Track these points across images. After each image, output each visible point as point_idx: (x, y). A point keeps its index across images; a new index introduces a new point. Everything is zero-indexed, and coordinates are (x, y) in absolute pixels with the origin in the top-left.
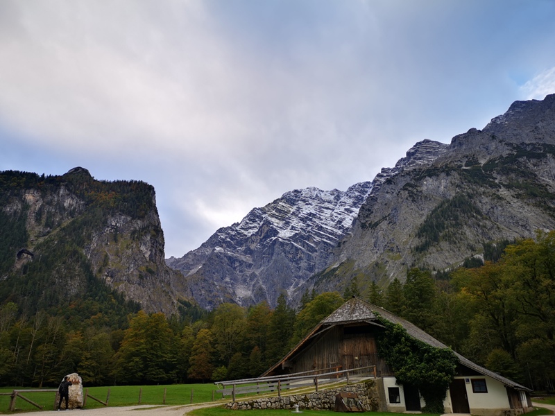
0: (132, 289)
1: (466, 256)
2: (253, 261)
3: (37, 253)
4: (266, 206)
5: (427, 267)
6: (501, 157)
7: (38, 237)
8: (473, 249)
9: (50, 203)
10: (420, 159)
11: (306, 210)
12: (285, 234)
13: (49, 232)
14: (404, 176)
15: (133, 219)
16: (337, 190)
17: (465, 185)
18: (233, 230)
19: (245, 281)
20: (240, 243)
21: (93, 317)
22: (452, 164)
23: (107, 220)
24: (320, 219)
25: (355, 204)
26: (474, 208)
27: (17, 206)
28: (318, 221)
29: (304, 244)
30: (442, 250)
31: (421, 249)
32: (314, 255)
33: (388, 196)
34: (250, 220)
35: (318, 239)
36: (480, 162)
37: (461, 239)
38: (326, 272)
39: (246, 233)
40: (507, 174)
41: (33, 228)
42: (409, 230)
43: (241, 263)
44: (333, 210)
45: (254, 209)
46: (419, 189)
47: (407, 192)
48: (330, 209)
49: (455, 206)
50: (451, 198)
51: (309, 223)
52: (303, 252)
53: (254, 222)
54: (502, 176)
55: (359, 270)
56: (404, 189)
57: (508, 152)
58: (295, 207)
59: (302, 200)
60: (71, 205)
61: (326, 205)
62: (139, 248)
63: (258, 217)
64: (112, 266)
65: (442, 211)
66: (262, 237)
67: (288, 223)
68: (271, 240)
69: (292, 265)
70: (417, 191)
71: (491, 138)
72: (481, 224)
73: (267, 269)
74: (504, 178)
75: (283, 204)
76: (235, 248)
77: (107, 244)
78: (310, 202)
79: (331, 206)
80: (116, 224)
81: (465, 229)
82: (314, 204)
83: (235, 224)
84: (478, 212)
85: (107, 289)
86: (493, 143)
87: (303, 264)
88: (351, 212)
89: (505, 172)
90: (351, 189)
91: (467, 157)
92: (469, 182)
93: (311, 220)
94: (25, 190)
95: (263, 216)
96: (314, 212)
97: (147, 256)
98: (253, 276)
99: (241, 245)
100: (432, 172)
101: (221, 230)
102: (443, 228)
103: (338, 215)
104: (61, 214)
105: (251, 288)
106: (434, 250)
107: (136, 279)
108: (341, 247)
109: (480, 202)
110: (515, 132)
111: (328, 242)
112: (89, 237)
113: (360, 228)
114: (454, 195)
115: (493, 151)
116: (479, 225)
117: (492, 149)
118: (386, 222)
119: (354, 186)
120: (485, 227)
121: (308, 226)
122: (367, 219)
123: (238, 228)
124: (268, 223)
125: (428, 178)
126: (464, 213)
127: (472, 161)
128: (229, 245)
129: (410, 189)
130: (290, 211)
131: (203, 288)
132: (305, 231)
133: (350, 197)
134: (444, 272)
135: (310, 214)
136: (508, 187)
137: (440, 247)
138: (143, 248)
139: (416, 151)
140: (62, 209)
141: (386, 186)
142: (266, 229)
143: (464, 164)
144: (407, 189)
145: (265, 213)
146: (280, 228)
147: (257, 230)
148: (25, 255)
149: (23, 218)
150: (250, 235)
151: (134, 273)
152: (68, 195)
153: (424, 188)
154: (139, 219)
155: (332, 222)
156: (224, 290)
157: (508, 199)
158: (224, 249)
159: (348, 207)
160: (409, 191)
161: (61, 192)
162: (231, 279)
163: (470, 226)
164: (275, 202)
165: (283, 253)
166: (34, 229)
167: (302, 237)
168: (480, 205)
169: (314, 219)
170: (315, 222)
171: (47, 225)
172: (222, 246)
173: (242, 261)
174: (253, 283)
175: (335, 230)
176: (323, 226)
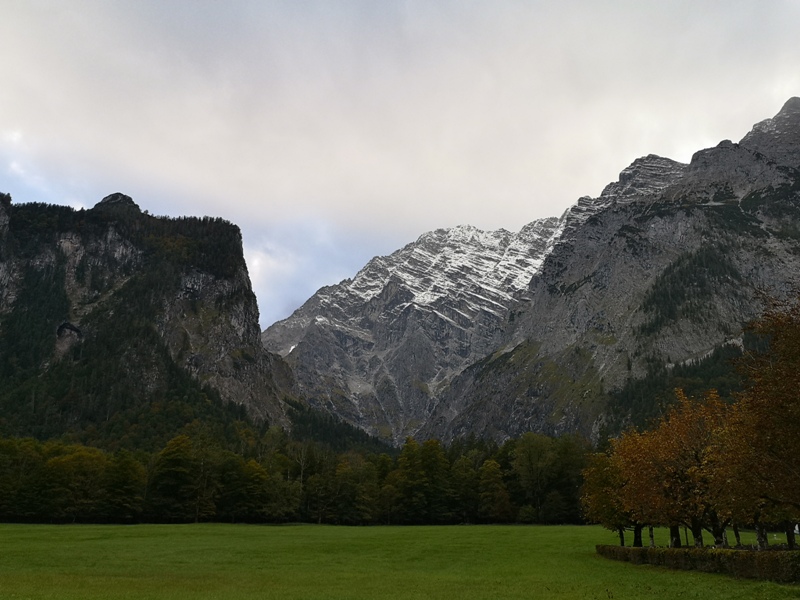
0: (226, 384)
1: (716, 341)
2: (374, 338)
3: (86, 327)
4: (393, 254)
5: (658, 358)
6: (770, 188)
7: (82, 304)
8: (726, 331)
9: (94, 253)
10: (642, 185)
11: (457, 261)
12: (423, 298)
13: (97, 297)
14: (617, 212)
15: (217, 278)
16: (504, 231)
17: (715, 232)
18: (342, 291)
19: (362, 369)
20: (354, 312)
21: (188, 424)
22: (693, 196)
23: (180, 279)
24: (477, 275)
25: (532, 254)
26: (729, 268)
27: (50, 258)
28: (474, 279)
29: (453, 315)
30: (681, 331)
31: (649, 330)
32: (469, 331)
33: (591, 244)
34: (368, 275)
35: (474, 306)
36: (736, 194)
37: (709, 316)
38: (493, 359)
39: (362, 295)
40: (780, 216)
41: (74, 291)
42: (627, 300)
43: (356, 341)
44: (498, 261)
45: (374, 259)
46: (642, 234)
47: (624, 240)
48: (493, 260)
49: (701, 265)
50: (694, 251)
51: (462, 282)
52: (452, 327)
53: (374, 278)
54: (771, 218)
55: (546, 358)
56: (620, 234)
57: (781, 181)
58: (438, 257)
59: (449, 246)
60: (124, 256)
61: (487, 253)
62: (229, 322)
63: (380, 270)
64: (195, 350)
65: (680, 271)
66: (387, 302)
67: (427, 282)
68: (402, 308)
69: (435, 346)
70: (641, 239)
71: (754, 157)
72: (739, 292)
73: (397, 352)
74: (774, 221)
75: (421, 252)
76: (346, 318)
77: (183, 316)
78: (462, 248)
79: (494, 255)
80: (193, 286)
81: (715, 299)
82: (468, 252)
83: (344, 281)
84: (735, 274)
85: (196, 384)
86: (758, 166)
87: (452, 345)
88: (527, 265)
89: (776, 212)
90: (526, 229)
91: (716, 186)
92: (722, 227)
93: (464, 277)
94: (60, 234)
95: (389, 269)
96: (469, 265)
97: (240, 334)
98: (374, 361)
99: (355, 314)
100: (662, 208)
101: (322, 291)
102: (683, 298)
103: (506, 270)
104: (112, 270)
105: (372, 380)
106: (669, 331)
107: (230, 368)
108: (516, 321)
109: (738, 259)
110: (791, 148)
111: (491, 311)
112: (160, 307)
113: (547, 293)
114: (699, 246)
115: (757, 177)
116: (736, 295)
117: (756, 174)
118: (590, 286)
119: (532, 224)
120: (745, 297)
121: (460, 285)
122: (557, 280)
123: (350, 288)
124: (396, 280)
125: (657, 218)
126: (714, 275)
127: (725, 194)
128: (336, 314)
129: (629, 234)
130: (430, 262)
131: (300, 379)
132: (454, 293)
133: (525, 242)
134: (684, 365)
135: (463, 268)
136: (781, 236)
137: (678, 327)
138: (234, 322)
139: (635, 172)
140: (112, 262)
141: (588, 227)
142: (394, 291)
143: (711, 197)
144: (624, 235)
145: (391, 265)
146: (416, 288)
147: (380, 291)
148: (68, 331)
149: (60, 276)
150: (369, 298)
151: (226, 360)
152: (119, 241)
153: (651, 234)
154: (226, 278)
155: (496, 281)
156: (332, 383)
157: (780, 256)
158: (330, 319)
159: (522, 258)
160: (628, 237)
161: (110, 237)
162: (341, 366)
163: (722, 297)
164: (407, 247)
165: (420, 328)
166: (76, 291)
167: (450, 303)
168: (737, 263)
169: (468, 276)
170: (470, 280)
171: (94, 287)
172: (326, 316)
173: (358, 338)
174: (375, 372)
175: (501, 293)
176: (483, 286)
